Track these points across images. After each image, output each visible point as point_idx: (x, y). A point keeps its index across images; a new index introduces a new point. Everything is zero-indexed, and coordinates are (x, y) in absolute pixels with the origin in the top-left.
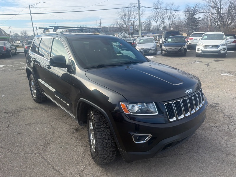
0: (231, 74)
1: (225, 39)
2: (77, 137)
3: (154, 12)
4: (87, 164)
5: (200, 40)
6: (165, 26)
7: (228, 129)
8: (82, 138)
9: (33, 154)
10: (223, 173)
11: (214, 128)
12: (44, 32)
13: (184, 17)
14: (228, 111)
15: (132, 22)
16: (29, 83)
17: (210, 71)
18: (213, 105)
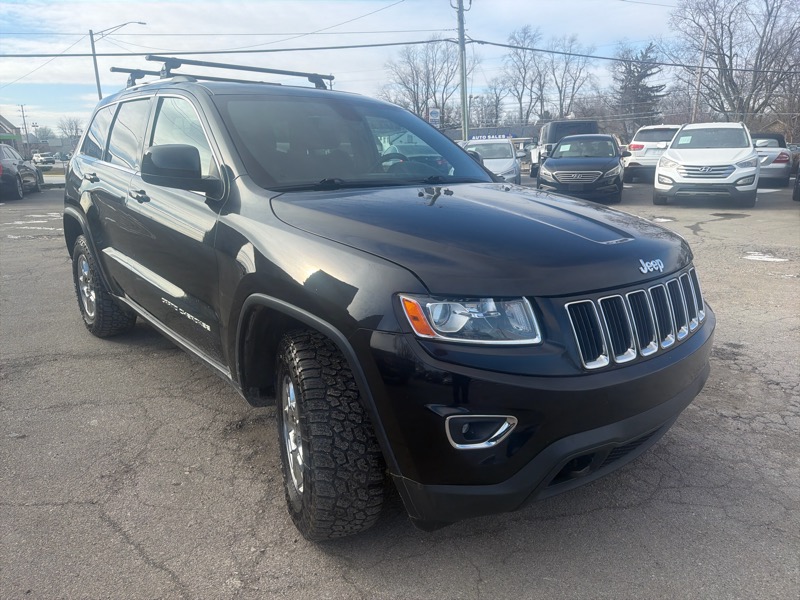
0: (775, 256)
1: (751, 145)
2: (240, 450)
3: (510, 64)
4: (271, 542)
5: (666, 148)
6: (547, 112)
7: (783, 427)
8: (256, 453)
9: (71, 506)
10: (778, 574)
11: (732, 424)
12: (132, 82)
13: (611, 81)
14: (778, 368)
15: (438, 96)
16: (74, 266)
17: (704, 245)
18: (724, 350)
